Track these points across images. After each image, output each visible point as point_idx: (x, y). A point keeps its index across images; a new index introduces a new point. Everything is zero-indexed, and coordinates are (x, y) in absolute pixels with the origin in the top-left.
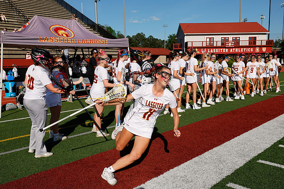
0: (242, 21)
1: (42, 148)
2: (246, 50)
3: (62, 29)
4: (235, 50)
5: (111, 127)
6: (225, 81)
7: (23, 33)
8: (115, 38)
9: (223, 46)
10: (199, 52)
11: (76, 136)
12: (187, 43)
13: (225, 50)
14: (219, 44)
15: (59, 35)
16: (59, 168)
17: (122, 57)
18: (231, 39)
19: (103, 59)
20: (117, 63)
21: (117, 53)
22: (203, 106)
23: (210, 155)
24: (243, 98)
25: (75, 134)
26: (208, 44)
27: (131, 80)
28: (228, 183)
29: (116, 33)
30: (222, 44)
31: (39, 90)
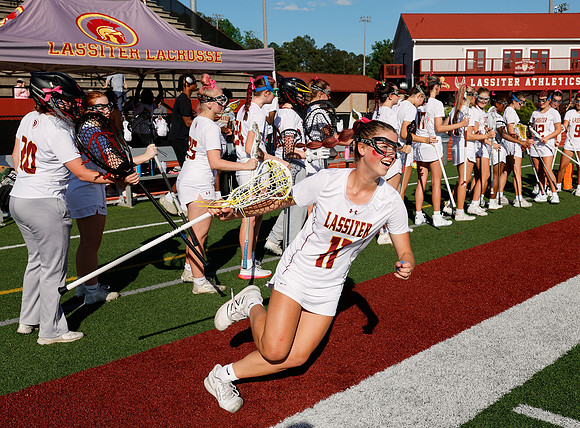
0: (555, 9)
1: (57, 319)
2: (564, 82)
3: (106, 23)
4: (537, 82)
5: (230, 269)
6: (510, 159)
7: (8, 32)
8: (238, 47)
9: (509, 70)
10: (448, 86)
11: (141, 290)
12: (418, 63)
13: (513, 82)
14: (499, 67)
15: (99, 38)
16: (99, 371)
17: (258, 94)
18: (526, 55)
19: (212, 99)
20: (247, 109)
21: (246, 87)
22: (457, 218)
23: (474, 338)
24: (555, 199)
25: (139, 287)
26: (471, 67)
27: (279, 152)
28: (516, 405)
29: (243, 35)
30: (506, 66)
31: (50, 174)
